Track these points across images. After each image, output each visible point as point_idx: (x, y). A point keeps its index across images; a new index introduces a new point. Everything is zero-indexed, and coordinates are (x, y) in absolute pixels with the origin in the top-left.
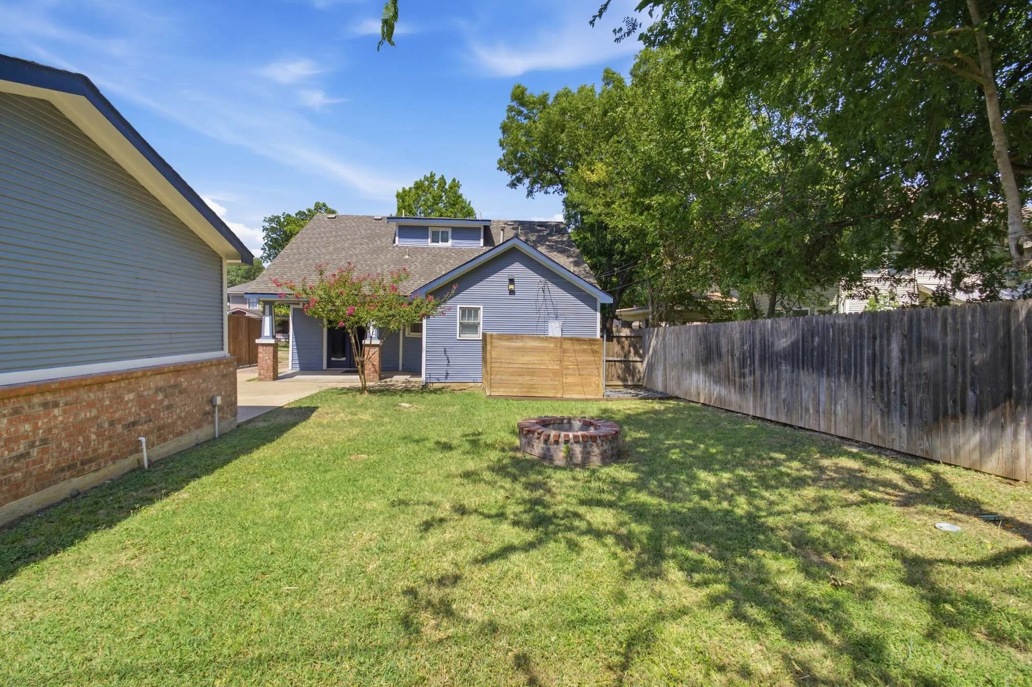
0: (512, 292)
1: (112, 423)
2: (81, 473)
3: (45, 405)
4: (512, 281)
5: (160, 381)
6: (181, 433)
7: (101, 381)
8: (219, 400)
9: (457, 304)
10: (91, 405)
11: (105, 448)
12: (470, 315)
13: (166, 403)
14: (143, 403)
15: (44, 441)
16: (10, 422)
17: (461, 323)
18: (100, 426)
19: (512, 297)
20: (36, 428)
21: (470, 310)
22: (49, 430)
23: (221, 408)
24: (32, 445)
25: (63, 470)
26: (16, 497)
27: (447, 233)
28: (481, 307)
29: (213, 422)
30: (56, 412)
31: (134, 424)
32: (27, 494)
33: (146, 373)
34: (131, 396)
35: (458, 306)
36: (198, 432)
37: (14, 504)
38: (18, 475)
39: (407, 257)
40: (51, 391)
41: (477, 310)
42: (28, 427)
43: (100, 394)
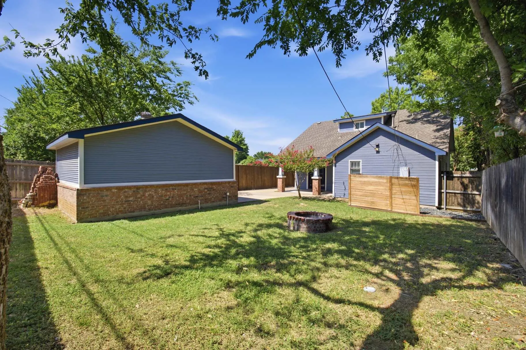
0: (378, 152)
1: (190, 196)
2: (181, 206)
3: (173, 189)
4: (378, 146)
5: (206, 186)
6: (213, 202)
7: (187, 185)
8: (228, 194)
9: (349, 160)
10: (184, 190)
11: (188, 201)
12: (355, 165)
13: (208, 192)
14: (199, 191)
15: (172, 197)
16: (165, 192)
17: (351, 169)
18: (187, 196)
19: (378, 155)
20: (171, 194)
21: (355, 162)
22: (174, 195)
23: (229, 196)
24: (170, 197)
25: (177, 204)
26: (166, 208)
27: (363, 123)
28: (361, 161)
29: (226, 200)
30: (175, 191)
31: (197, 197)
32: (169, 208)
33: (200, 183)
34: (196, 189)
35: (349, 161)
36: (220, 202)
37: (165, 209)
38: (167, 203)
39: (340, 138)
40: (175, 186)
41: (359, 163)
42: (169, 193)
43: (187, 188)
